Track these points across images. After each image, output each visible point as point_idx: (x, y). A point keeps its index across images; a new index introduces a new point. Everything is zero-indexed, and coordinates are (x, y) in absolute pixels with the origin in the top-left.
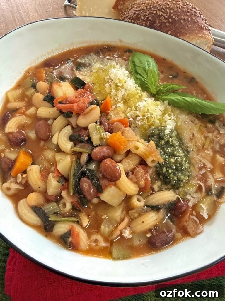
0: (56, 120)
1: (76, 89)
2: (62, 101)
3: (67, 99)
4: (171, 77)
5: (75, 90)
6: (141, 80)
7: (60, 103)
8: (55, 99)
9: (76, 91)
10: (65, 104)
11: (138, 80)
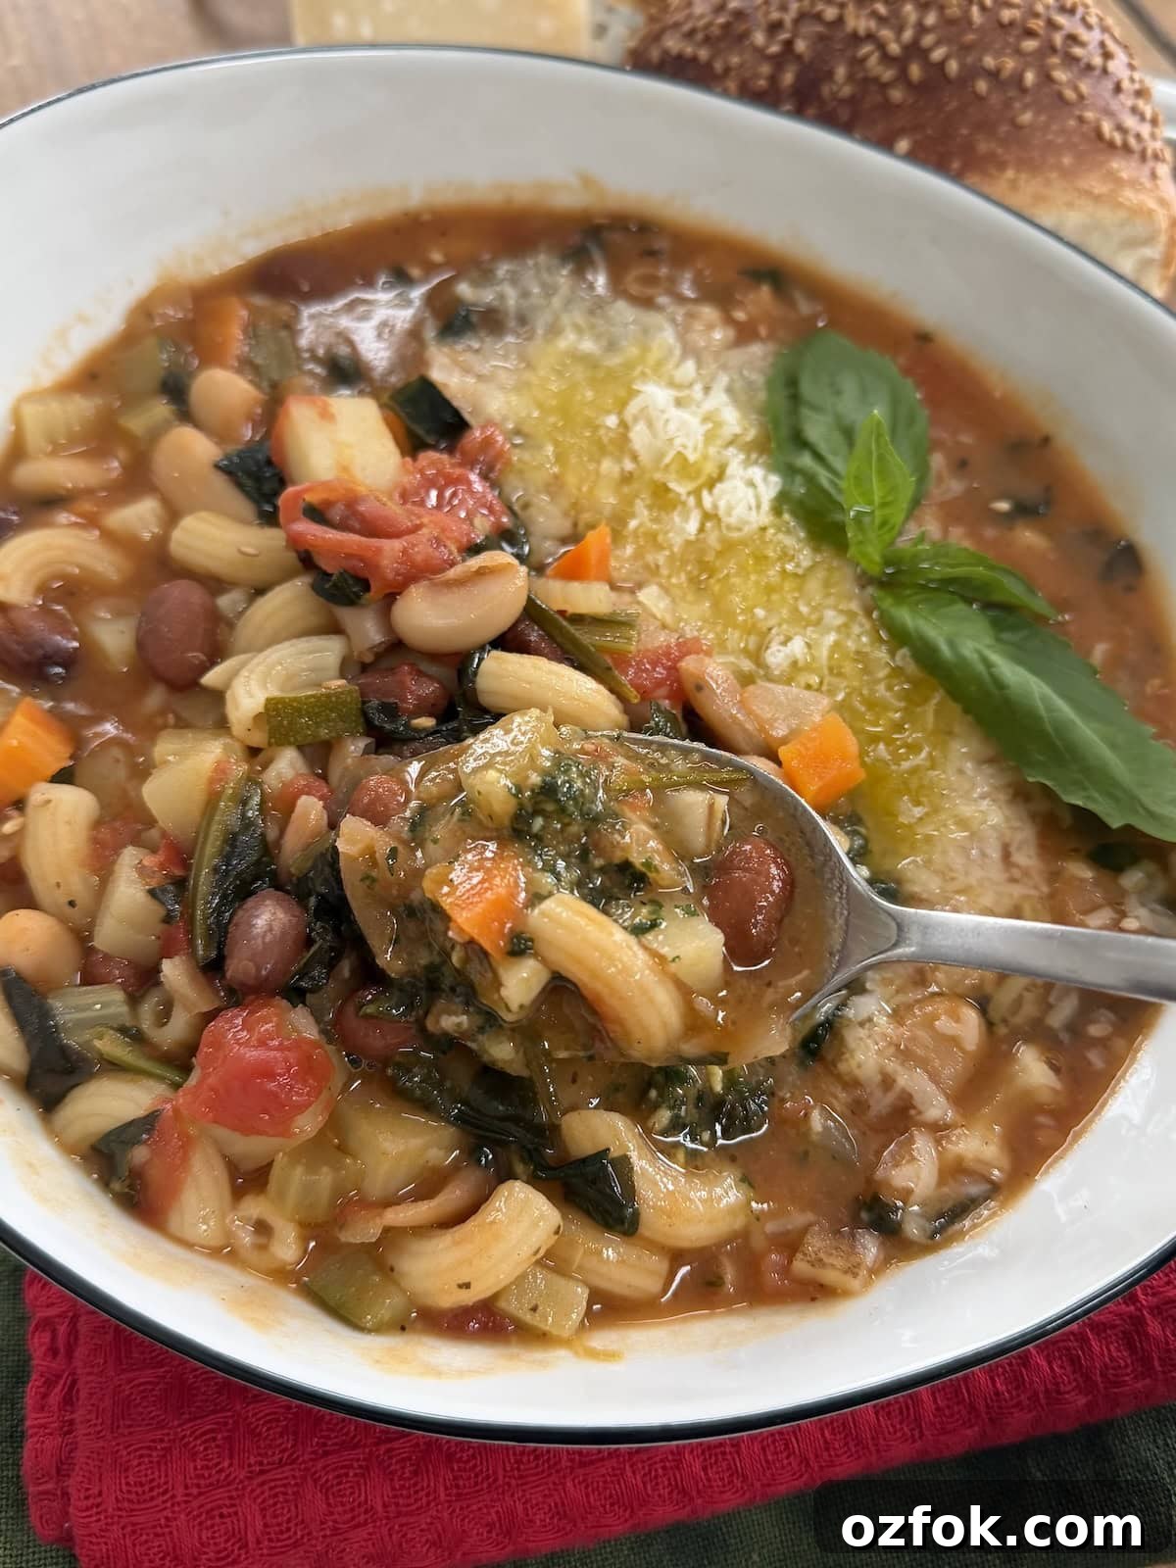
0: (270, 595)
1: (412, 445)
2: (329, 504)
3: (352, 502)
4: (1003, 506)
5: (403, 453)
6: (810, 479)
7: (317, 514)
8: (290, 490)
9: (408, 459)
10: (342, 526)
11: (799, 479)
